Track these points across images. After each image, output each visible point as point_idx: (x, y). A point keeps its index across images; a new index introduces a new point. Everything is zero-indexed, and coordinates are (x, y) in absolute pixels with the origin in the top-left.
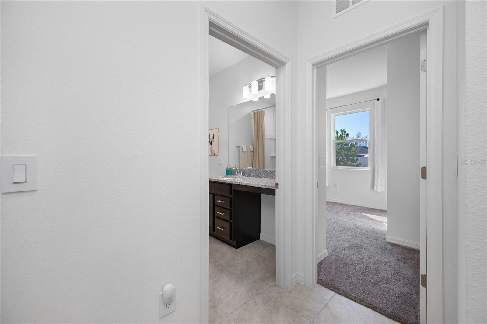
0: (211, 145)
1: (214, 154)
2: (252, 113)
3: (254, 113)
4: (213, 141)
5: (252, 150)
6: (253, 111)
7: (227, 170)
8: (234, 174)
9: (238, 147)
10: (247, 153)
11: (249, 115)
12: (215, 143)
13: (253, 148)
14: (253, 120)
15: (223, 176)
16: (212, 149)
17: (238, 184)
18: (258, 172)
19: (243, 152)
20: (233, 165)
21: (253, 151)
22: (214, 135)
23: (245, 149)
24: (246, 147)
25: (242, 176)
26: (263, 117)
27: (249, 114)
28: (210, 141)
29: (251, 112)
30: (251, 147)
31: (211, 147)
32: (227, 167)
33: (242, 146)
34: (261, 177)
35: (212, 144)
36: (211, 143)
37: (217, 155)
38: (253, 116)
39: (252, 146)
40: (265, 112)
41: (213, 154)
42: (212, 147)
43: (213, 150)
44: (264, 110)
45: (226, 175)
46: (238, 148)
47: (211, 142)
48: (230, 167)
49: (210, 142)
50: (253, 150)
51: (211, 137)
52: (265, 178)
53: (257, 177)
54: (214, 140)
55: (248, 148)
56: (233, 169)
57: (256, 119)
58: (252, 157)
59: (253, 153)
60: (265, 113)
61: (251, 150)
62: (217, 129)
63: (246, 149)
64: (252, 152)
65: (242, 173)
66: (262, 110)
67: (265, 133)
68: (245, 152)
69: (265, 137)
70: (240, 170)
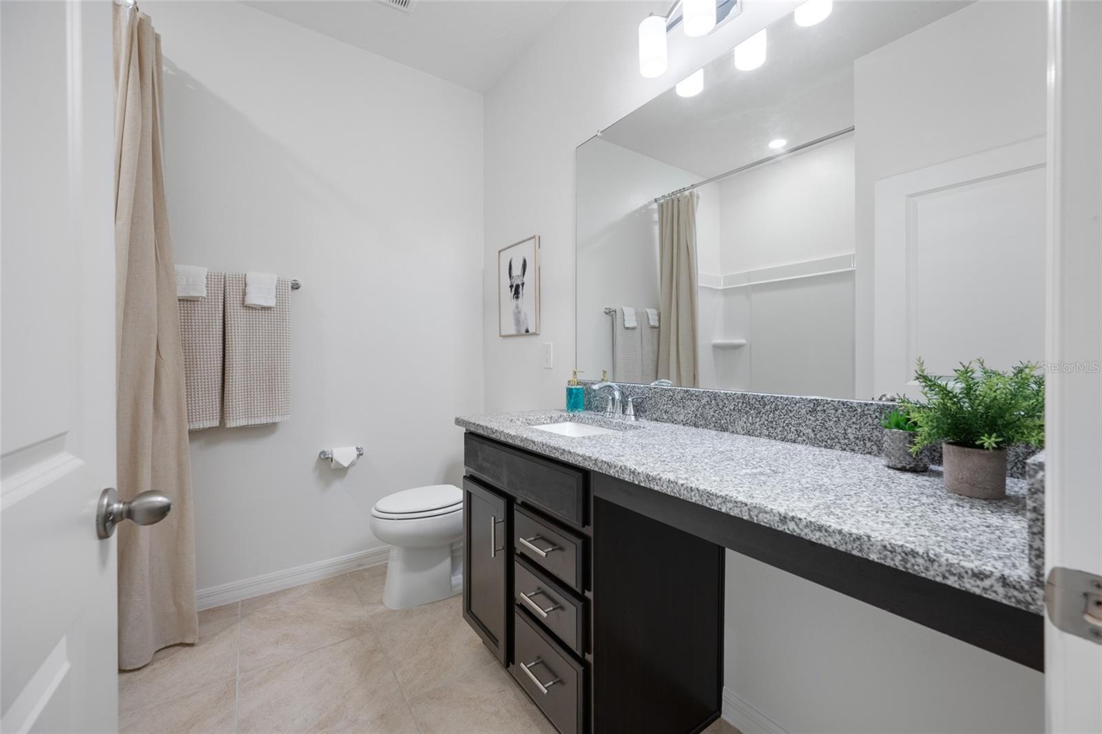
0: (517, 298)
1: (527, 331)
2: (655, 206)
3: (662, 206)
4: (523, 284)
5: (654, 322)
6: (656, 201)
7: (570, 391)
8: (597, 407)
9: (610, 313)
10: (638, 331)
11: (645, 210)
12: (526, 292)
13: (656, 318)
14: (657, 229)
15: (555, 415)
16: (519, 312)
17: (627, 478)
18: (709, 403)
19: (628, 328)
20: (592, 373)
21: (659, 328)
22: (525, 261)
23: (634, 318)
24: (636, 314)
25: (633, 418)
26: (693, 213)
27: (642, 208)
28: (511, 286)
29: (650, 203)
30: (652, 314)
31: (517, 307)
32: (571, 377)
33: (624, 308)
34: (724, 429)
35: (520, 295)
36: (516, 291)
37: (535, 334)
38: (656, 217)
39: (655, 312)
40: (698, 198)
41: (524, 332)
42: (520, 306)
43: (522, 315)
44: (695, 190)
45: (564, 406)
46: (608, 318)
47: (518, 286)
48: (581, 377)
49: (513, 289)
50: (657, 325)
51: (517, 271)
52: (748, 433)
53: (706, 426)
54: (525, 280)
55: (642, 317)
56: (595, 387)
57: (669, 226)
58: (656, 346)
59: (660, 330)
60: (700, 201)
61: (652, 323)
62: (534, 237)
63: (637, 320)
64: (656, 330)
65: (634, 406)
66: (687, 193)
67: (699, 272)
68: (633, 329)
69: (699, 285)
70: (622, 394)
